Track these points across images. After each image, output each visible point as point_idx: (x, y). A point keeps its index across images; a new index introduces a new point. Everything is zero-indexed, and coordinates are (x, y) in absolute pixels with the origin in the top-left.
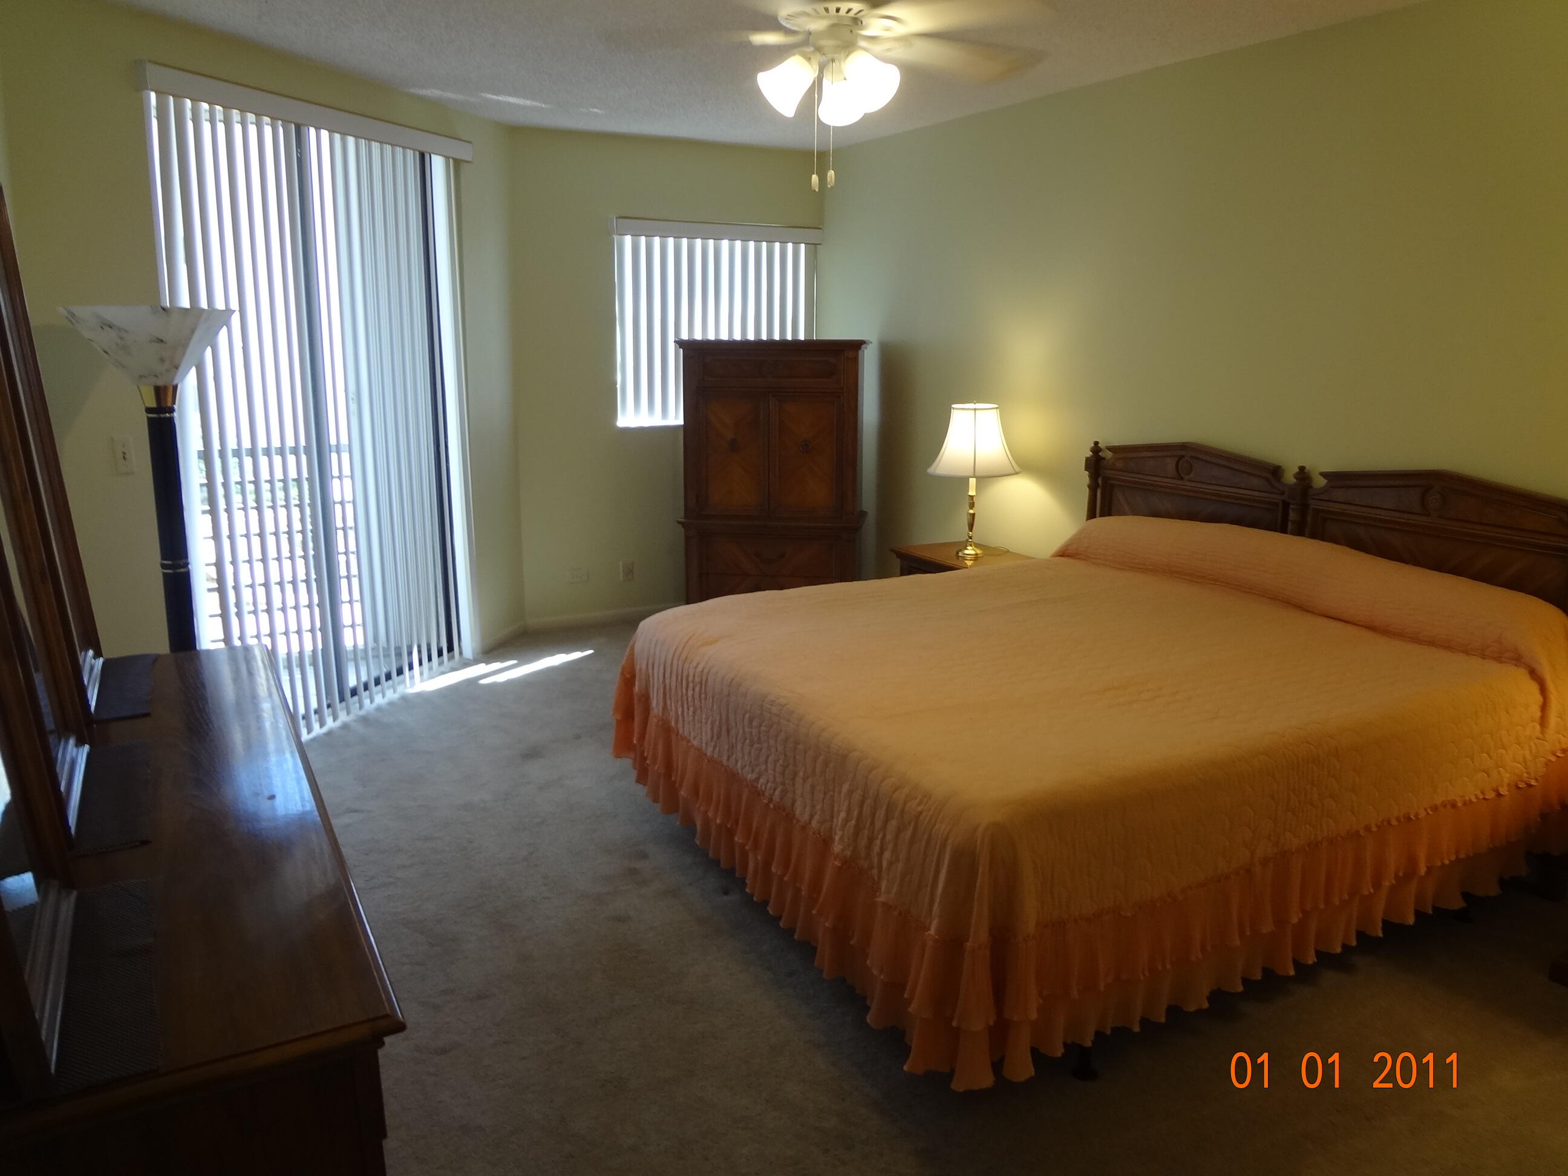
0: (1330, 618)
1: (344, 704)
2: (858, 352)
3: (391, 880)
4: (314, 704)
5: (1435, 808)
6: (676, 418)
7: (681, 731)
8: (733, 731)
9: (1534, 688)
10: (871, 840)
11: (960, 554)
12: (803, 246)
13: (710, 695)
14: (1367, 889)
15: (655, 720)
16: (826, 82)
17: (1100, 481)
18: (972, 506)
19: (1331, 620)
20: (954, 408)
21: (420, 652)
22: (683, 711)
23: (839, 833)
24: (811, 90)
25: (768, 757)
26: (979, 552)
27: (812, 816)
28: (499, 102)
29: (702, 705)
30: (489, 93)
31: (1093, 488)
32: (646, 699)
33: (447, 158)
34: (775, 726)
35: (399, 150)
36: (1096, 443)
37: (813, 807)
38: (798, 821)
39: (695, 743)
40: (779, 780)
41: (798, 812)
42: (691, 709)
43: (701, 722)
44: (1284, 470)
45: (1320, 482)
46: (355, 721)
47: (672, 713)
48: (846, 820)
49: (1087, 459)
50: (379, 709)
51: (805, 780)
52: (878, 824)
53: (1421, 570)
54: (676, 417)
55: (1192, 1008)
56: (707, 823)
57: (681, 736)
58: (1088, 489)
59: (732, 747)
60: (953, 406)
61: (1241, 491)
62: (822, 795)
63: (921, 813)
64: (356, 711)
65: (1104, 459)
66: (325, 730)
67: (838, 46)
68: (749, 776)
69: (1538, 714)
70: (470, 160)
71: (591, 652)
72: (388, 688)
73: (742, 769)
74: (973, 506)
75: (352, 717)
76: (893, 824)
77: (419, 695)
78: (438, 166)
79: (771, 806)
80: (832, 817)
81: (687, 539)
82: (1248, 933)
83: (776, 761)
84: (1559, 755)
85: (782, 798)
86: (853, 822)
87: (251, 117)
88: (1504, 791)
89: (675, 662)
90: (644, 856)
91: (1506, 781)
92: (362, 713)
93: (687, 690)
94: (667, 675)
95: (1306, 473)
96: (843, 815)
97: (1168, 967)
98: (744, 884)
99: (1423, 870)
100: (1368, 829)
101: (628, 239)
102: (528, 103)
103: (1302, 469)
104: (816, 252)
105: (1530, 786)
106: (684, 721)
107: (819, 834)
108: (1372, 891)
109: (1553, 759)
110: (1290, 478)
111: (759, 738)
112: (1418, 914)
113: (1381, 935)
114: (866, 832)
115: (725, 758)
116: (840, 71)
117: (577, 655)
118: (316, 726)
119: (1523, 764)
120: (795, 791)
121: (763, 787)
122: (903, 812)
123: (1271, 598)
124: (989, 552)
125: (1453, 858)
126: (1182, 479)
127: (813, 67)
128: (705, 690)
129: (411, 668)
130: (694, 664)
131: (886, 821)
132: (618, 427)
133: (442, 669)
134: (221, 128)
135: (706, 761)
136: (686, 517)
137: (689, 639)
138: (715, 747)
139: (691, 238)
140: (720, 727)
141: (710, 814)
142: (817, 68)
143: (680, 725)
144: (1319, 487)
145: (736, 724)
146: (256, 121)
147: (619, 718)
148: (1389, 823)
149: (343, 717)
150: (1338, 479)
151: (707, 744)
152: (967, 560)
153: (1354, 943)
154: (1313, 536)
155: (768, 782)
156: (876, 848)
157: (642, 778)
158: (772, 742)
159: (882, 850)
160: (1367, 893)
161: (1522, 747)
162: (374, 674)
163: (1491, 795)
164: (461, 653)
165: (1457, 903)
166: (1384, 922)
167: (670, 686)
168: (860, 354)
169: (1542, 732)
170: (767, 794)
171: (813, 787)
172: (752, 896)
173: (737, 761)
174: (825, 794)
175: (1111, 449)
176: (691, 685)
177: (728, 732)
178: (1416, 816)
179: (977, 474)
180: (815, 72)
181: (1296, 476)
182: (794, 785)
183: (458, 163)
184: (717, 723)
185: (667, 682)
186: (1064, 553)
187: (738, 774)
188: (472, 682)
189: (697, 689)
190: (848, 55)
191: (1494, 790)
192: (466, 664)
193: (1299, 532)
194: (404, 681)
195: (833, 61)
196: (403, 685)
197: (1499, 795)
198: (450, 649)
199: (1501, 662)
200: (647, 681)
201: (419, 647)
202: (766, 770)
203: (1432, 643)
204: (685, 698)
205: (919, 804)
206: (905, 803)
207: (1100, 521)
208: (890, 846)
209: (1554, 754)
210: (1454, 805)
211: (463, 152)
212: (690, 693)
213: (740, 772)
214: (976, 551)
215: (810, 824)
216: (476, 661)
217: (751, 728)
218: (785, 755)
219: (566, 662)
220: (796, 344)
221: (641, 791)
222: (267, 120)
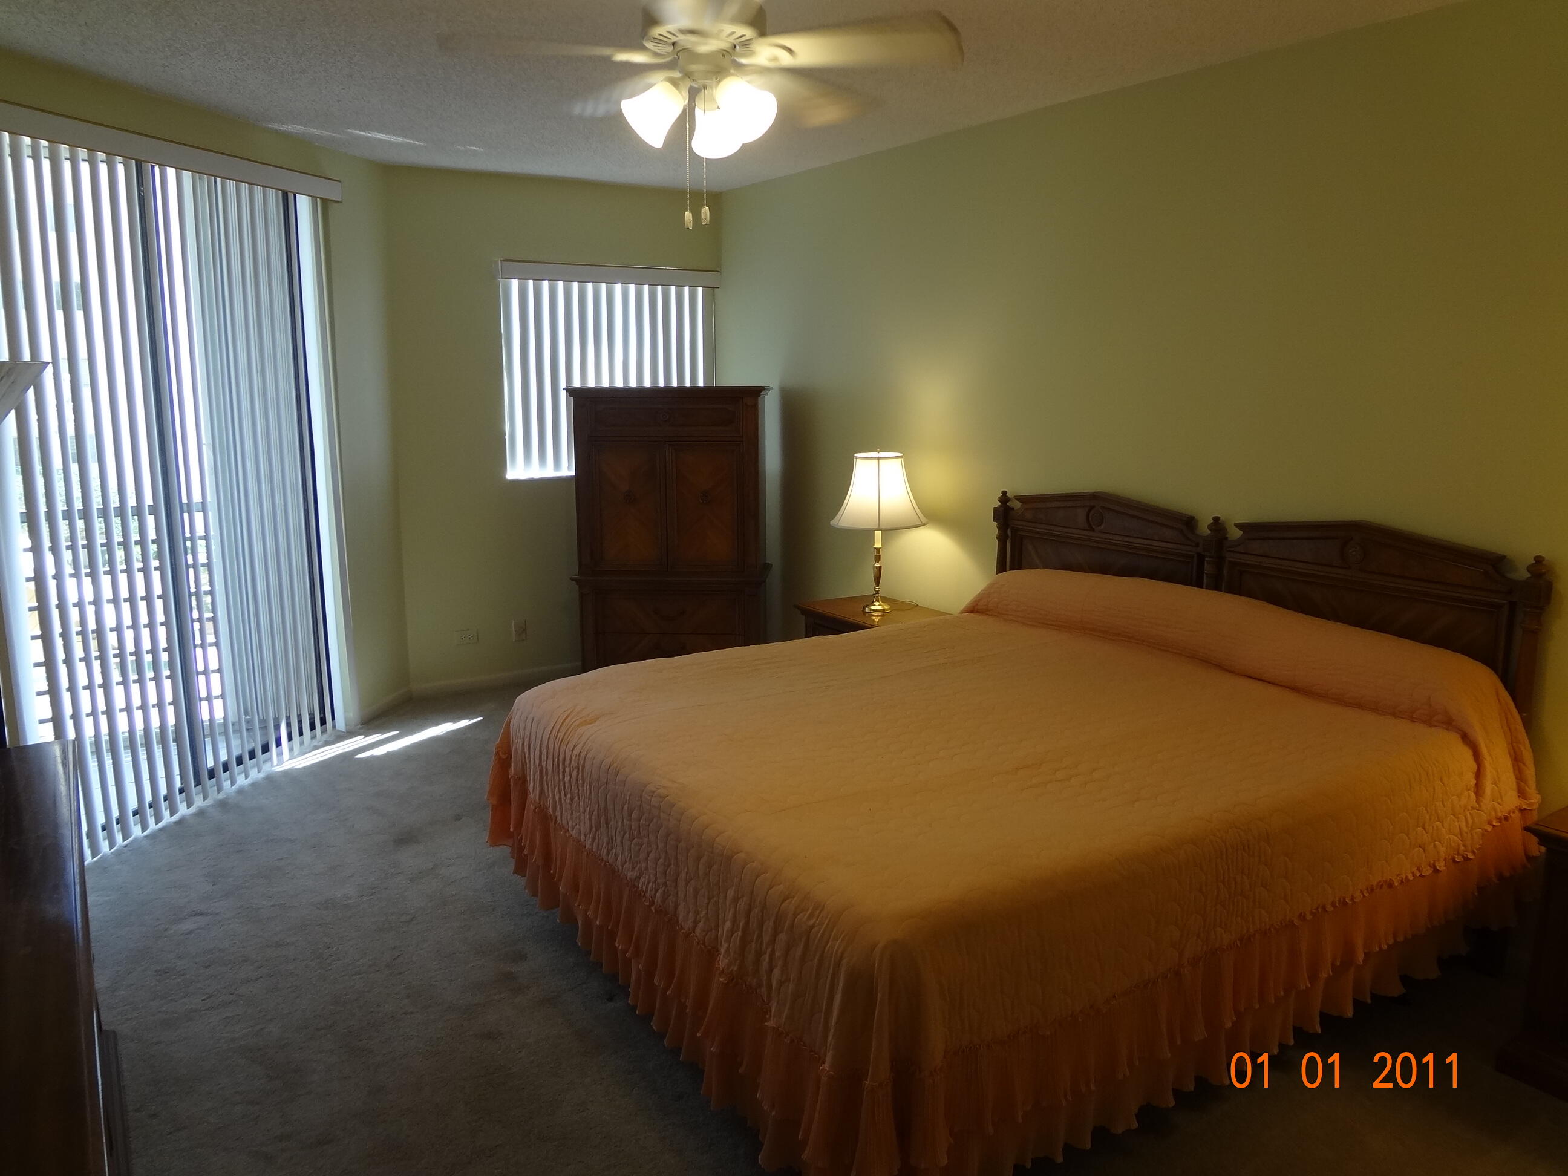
0: (1251, 677)
1: (200, 787)
2: (757, 399)
3: (232, 997)
4: (163, 790)
5: (1371, 890)
6: (567, 469)
7: (559, 819)
8: (612, 823)
9: (1467, 753)
10: (759, 954)
11: (867, 610)
12: (700, 289)
13: (587, 781)
14: (1304, 984)
15: (532, 807)
16: (698, 112)
17: (1009, 531)
18: (878, 559)
19: (1251, 680)
20: (857, 458)
21: (289, 725)
22: (560, 798)
23: (725, 945)
24: (681, 119)
25: (648, 853)
26: (886, 607)
27: (696, 923)
28: (367, 137)
29: (580, 792)
30: (356, 130)
31: (1002, 539)
32: (523, 781)
33: (314, 198)
34: (655, 820)
35: (258, 189)
36: (1004, 493)
37: (697, 913)
38: (681, 928)
39: (574, 833)
40: (660, 881)
41: (681, 918)
42: (569, 796)
43: (580, 812)
44: (1198, 521)
45: (1236, 534)
46: (212, 806)
47: (550, 799)
48: (732, 931)
49: (996, 510)
50: (241, 791)
51: (687, 882)
52: (766, 938)
53: (1340, 626)
54: (569, 468)
55: (1119, 1129)
56: (588, 923)
57: (559, 825)
58: (997, 541)
59: (611, 841)
60: (856, 455)
61: (1155, 543)
62: (706, 901)
63: (813, 927)
64: (214, 796)
65: (1013, 509)
66: (176, 818)
67: (708, 72)
68: (629, 874)
69: (1474, 782)
70: (340, 200)
71: (482, 718)
72: (253, 767)
73: (622, 866)
74: (880, 559)
75: (209, 802)
76: (783, 937)
77: (286, 774)
78: (303, 204)
79: (653, 908)
80: (717, 926)
81: (582, 596)
82: (1179, 1043)
83: (657, 860)
84: (1494, 824)
85: (664, 901)
86: (740, 933)
87: (82, 153)
88: (1441, 866)
89: (551, 746)
90: (521, 957)
91: (1443, 855)
92: (221, 796)
93: (564, 774)
94: (544, 757)
95: (1220, 524)
96: (728, 924)
97: (1093, 1088)
98: (628, 995)
99: (1360, 957)
100: (1302, 917)
101: (515, 284)
102: (400, 139)
103: (1216, 520)
104: (714, 295)
105: (1467, 859)
106: (561, 808)
107: (704, 944)
108: (1309, 985)
109: (1489, 828)
110: (1204, 528)
111: (639, 833)
112: (1357, 1003)
113: (1319, 1031)
114: (753, 945)
115: (604, 852)
116: (713, 100)
117: (464, 723)
118: (166, 814)
119: (1459, 837)
120: (677, 894)
121: (644, 888)
122: (792, 926)
123: (1188, 657)
124: (899, 607)
125: (1391, 942)
126: (1093, 530)
127: (682, 95)
128: (582, 776)
129: (279, 743)
130: (571, 746)
131: (775, 935)
132: (507, 479)
133: (315, 743)
134: (46, 165)
135: (585, 853)
136: (579, 574)
137: (567, 717)
138: (594, 839)
139: (582, 281)
140: (599, 816)
141: (590, 913)
142: (687, 95)
143: (558, 813)
144: (1236, 539)
145: (615, 815)
146: (89, 156)
147: (495, 802)
148: (1324, 908)
149: (199, 802)
150: (1254, 530)
151: (585, 835)
152: (874, 616)
153: (1292, 1042)
154: (1230, 590)
155: (649, 882)
156: (765, 965)
157: (520, 868)
158: (652, 837)
159: (771, 970)
160: (1304, 988)
161: (1458, 818)
162: (236, 753)
163: (1426, 871)
164: (334, 726)
165: (1396, 989)
166: (1322, 1014)
167: (547, 770)
168: (759, 402)
169: (1478, 801)
170: (648, 895)
171: (696, 892)
172: (634, 1008)
173: (616, 857)
174: (709, 899)
175: (1019, 498)
176: (567, 770)
177: (607, 823)
178: (1352, 899)
179: (882, 526)
180: (684, 99)
181: (1210, 527)
182: (676, 887)
183: (325, 201)
184: (596, 812)
185: (544, 764)
186: (974, 609)
187: (619, 871)
188: (347, 758)
189: (574, 773)
190: (719, 82)
191: (1430, 866)
192: (340, 737)
193: (1216, 587)
194: (270, 759)
195: (704, 87)
196: (270, 763)
197: (1436, 871)
198: (323, 722)
199: (1431, 726)
200: (524, 764)
201: (288, 718)
202: (647, 868)
203: (1358, 705)
204: (561, 783)
205: (809, 918)
206: (795, 915)
207: (1009, 574)
208: (780, 964)
209: (1490, 823)
210: (1390, 885)
211: (332, 192)
212: (567, 778)
213: (620, 868)
214: (883, 606)
215: (694, 932)
216: (350, 734)
217: (631, 820)
218: (666, 852)
219: (452, 731)
220: (694, 391)
221: (521, 881)
222: (101, 156)
